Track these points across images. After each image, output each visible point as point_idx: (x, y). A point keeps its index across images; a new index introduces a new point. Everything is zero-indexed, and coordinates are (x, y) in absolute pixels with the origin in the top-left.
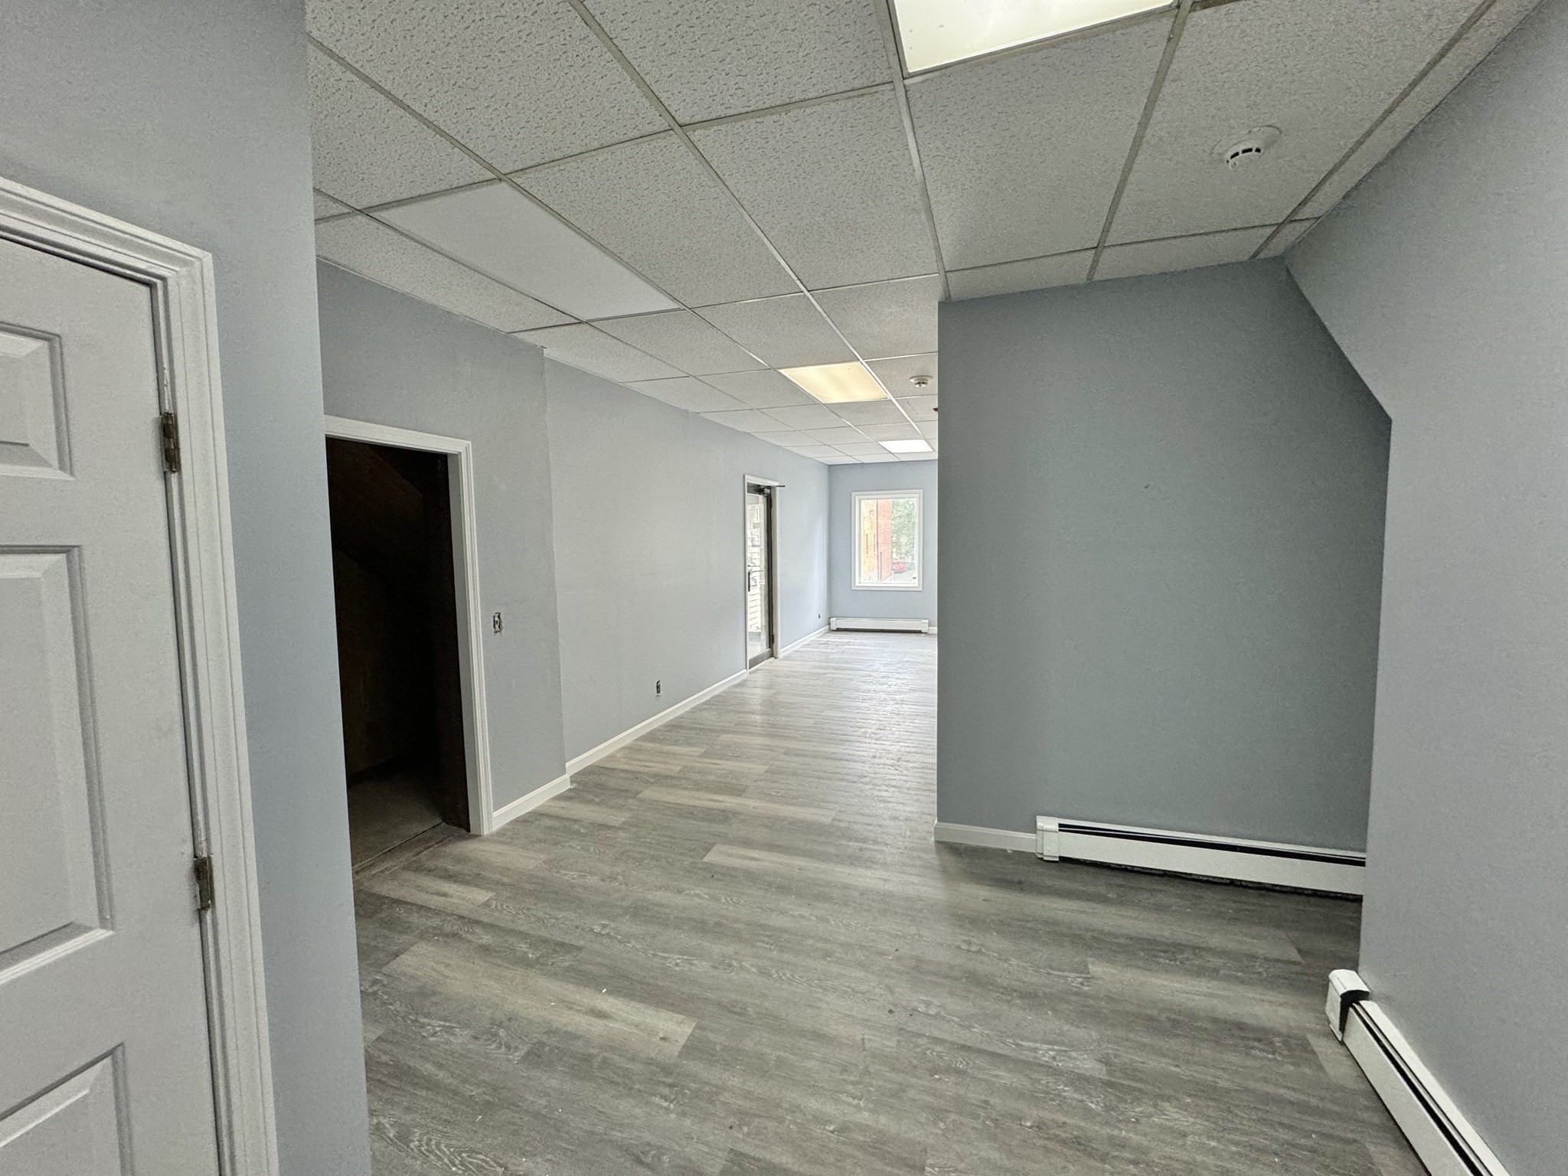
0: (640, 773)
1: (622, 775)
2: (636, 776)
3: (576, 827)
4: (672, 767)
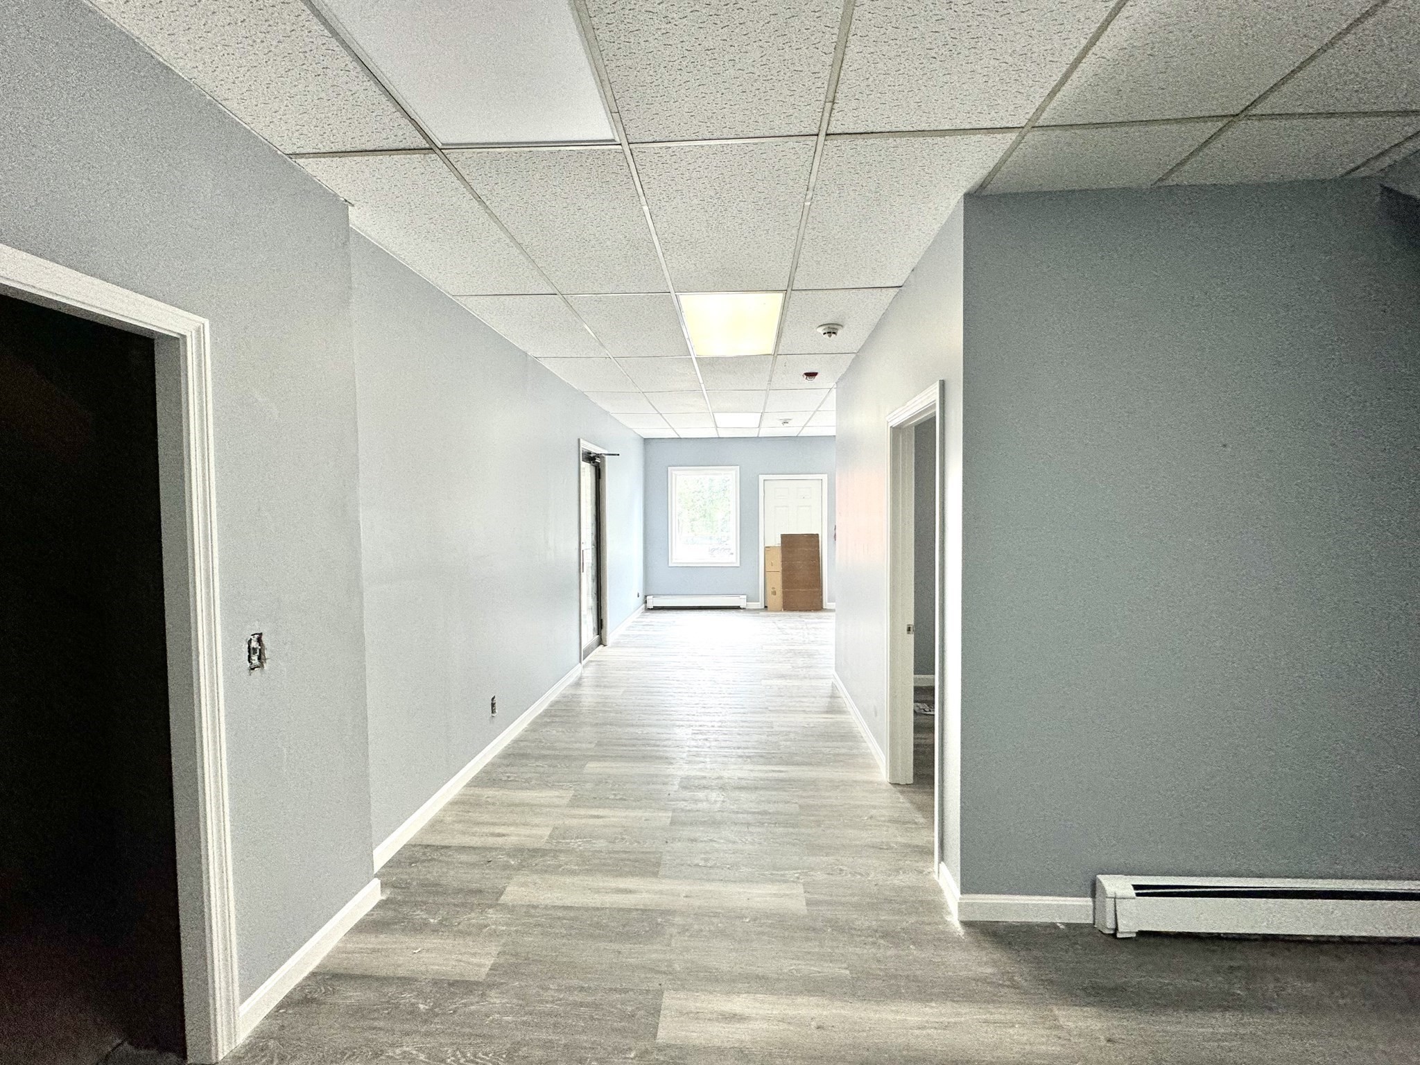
0: (491, 849)
1: (464, 857)
2: (485, 856)
4: (535, 831)
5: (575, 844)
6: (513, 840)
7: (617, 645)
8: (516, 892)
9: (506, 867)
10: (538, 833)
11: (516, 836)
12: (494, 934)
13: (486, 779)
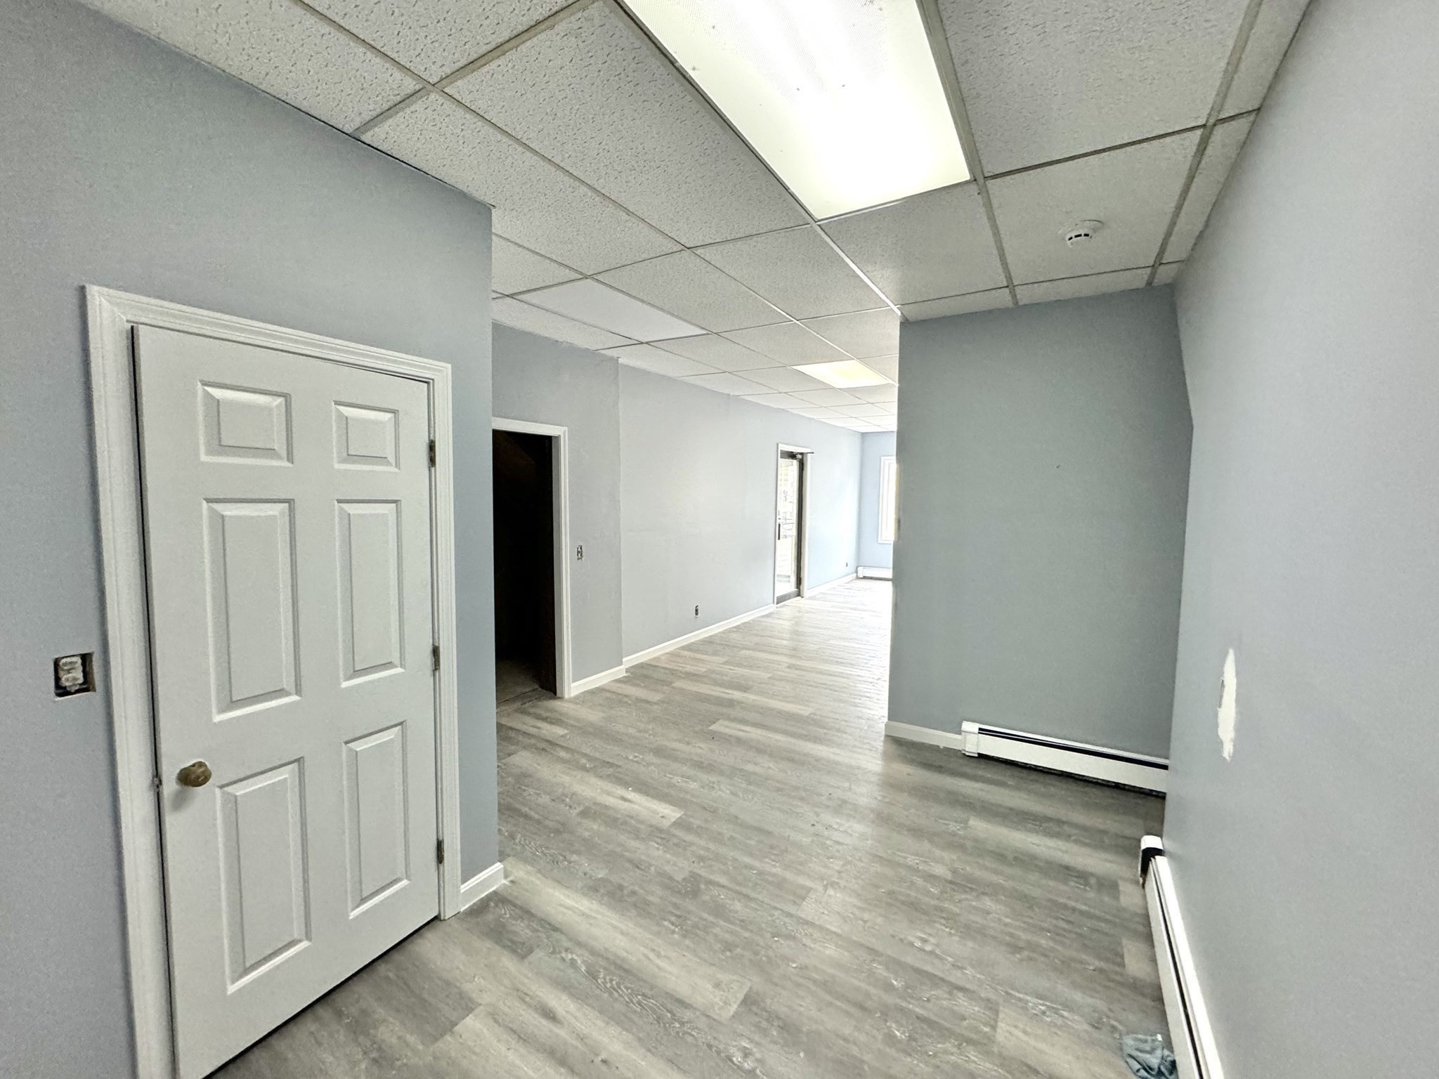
0: (676, 670)
1: (663, 670)
2: (673, 672)
3: (625, 699)
4: (699, 669)
5: (714, 676)
6: (687, 669)
7: (812, 598)
8: (678, 684)
9: (680, 677)
10: (702, 669)
11: (689, 668)
12: (664, 693)
13: (688, 648)
